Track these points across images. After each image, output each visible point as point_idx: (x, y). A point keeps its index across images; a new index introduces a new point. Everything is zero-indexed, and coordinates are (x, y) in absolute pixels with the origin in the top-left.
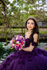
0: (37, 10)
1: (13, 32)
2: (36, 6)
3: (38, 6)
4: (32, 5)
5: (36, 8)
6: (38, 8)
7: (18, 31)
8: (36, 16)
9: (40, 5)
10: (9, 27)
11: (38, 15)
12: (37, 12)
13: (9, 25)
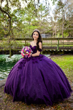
2: (38, 16)
9: (43, 15)
10: (13, 39)
11: (41, 26)
12: (40, 23)
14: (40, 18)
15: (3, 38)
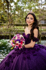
0: (40, 9)
1: (16, 30)
2: (39, 5)
3: (41, 5)
4: (35, 4)
5: (39, 7)
6: (41, 7)
7: (20, 28)
8: (39, 14)
9: (42, 4)
10: (12, 25)
11: (41, 13)
12: (40, 10)
13: (12, 23)
14: (40, 7)
15: (3, 23)
